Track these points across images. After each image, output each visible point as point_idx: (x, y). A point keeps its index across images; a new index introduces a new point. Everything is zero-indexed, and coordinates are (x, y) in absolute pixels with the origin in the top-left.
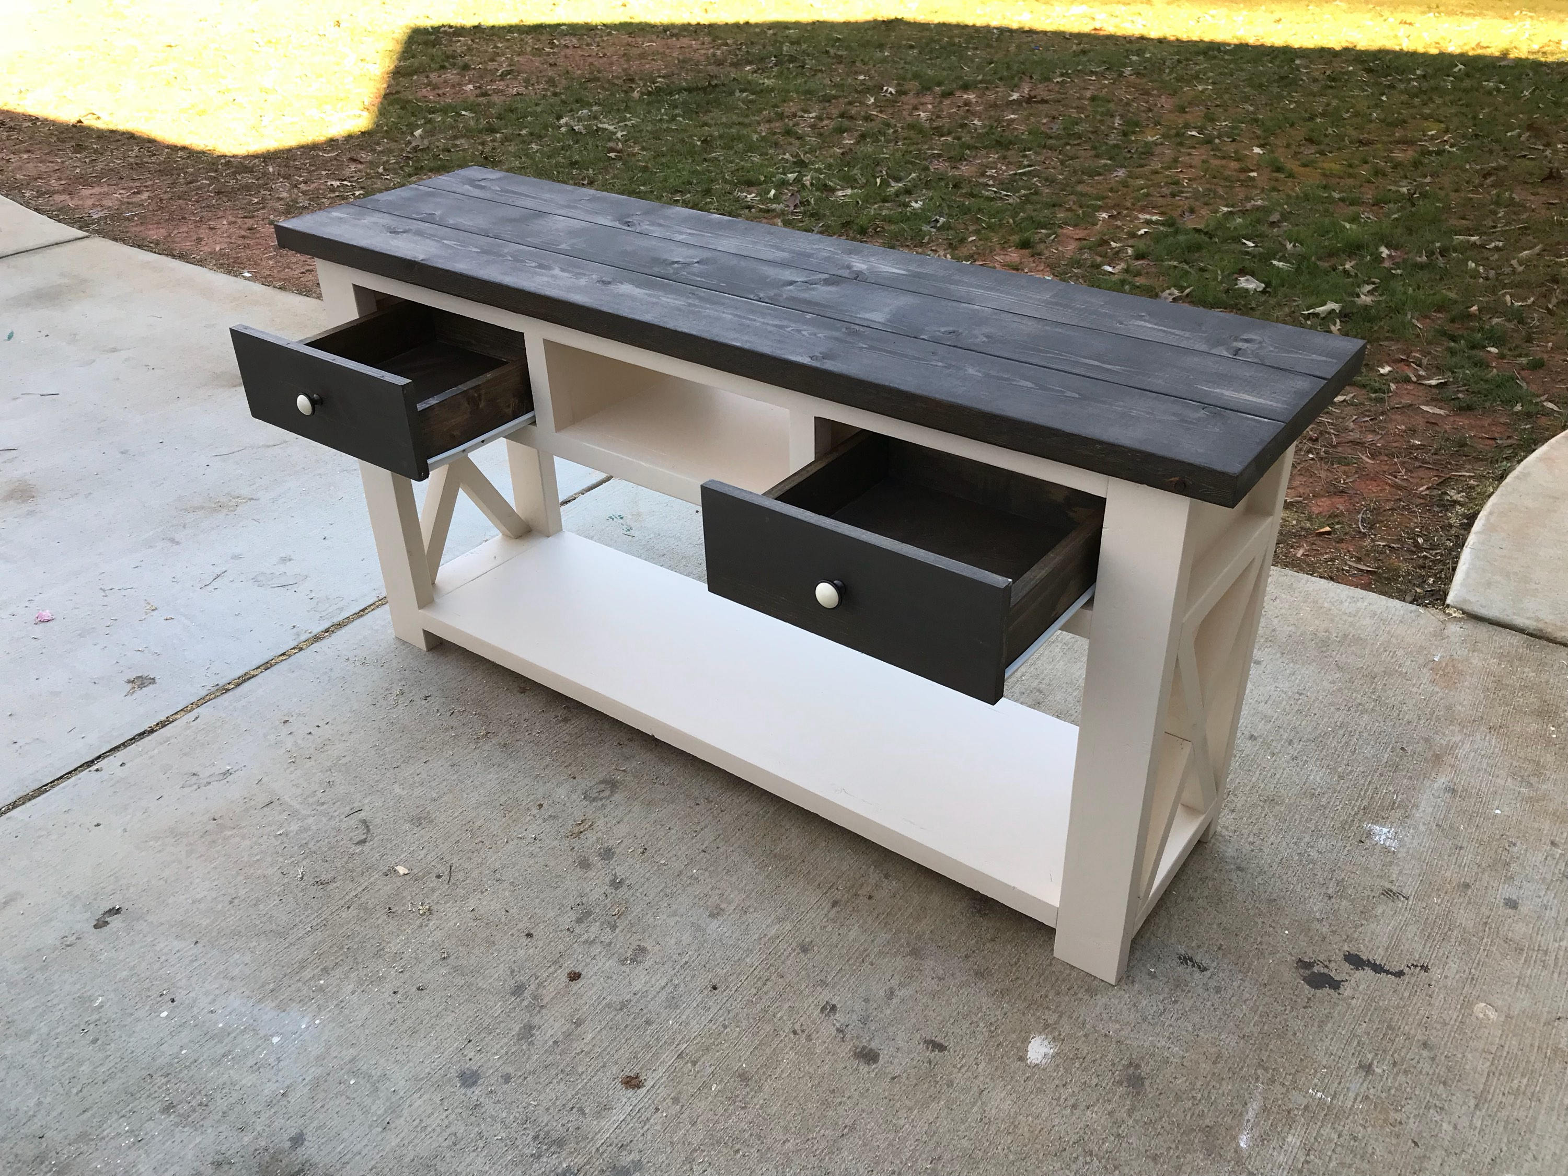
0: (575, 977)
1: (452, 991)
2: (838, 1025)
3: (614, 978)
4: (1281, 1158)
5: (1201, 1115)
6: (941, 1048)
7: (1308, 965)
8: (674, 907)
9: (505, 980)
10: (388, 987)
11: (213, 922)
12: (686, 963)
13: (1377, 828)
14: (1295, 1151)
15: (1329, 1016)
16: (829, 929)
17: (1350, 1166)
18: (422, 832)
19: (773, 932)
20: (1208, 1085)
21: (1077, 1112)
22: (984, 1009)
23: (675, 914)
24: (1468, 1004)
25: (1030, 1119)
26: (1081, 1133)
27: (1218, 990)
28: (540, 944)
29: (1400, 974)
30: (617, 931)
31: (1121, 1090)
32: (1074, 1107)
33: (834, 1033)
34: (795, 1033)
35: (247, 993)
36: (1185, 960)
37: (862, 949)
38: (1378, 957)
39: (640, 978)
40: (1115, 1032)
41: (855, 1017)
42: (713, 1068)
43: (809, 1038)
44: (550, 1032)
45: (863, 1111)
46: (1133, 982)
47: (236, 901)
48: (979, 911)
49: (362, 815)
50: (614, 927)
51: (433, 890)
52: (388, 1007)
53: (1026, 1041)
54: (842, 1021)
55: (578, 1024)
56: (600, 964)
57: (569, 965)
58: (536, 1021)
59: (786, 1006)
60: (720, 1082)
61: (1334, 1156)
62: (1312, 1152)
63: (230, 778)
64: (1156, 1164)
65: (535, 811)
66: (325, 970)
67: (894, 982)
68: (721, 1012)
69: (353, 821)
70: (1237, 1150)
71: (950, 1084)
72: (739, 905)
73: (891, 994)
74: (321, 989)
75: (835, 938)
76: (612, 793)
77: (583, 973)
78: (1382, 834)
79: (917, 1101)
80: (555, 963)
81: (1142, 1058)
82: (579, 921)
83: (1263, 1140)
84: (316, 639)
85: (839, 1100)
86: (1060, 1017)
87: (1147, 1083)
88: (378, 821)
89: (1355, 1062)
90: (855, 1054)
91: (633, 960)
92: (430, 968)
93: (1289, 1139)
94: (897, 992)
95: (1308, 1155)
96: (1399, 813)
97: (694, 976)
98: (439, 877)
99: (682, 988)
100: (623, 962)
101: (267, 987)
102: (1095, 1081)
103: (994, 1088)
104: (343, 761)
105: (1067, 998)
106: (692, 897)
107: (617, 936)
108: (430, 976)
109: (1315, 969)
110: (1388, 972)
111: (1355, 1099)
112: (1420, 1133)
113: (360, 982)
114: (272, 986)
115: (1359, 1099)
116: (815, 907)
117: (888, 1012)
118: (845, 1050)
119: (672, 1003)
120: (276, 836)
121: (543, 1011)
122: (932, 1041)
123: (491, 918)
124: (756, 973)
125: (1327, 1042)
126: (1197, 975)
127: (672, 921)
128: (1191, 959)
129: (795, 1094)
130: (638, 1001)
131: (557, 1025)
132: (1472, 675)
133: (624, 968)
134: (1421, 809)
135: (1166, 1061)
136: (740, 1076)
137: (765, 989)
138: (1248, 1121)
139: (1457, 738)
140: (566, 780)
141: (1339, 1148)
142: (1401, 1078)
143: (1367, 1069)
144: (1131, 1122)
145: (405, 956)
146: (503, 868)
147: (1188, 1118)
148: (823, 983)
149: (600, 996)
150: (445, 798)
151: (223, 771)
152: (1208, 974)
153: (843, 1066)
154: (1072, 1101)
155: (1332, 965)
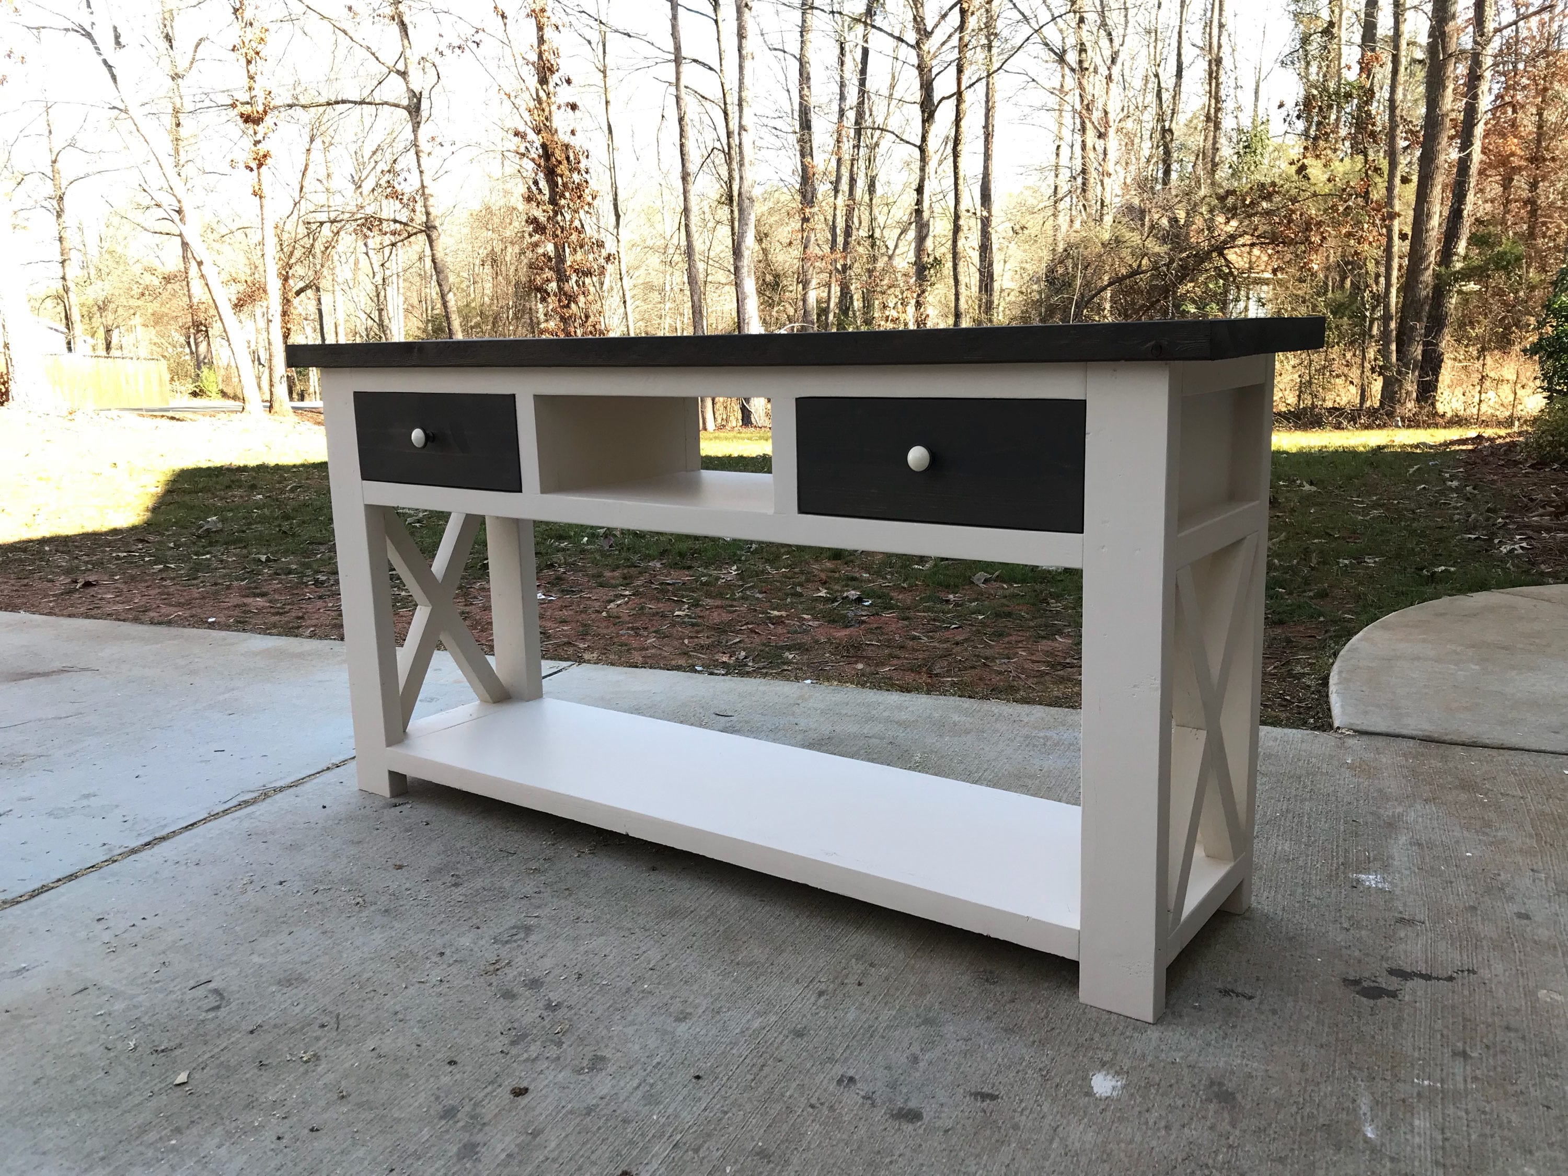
0: (520, 1092)
1: (359, 1126)
2: (862, 1093)
3: (572, 1086)
4: (1417, 1140)
5: (1311, 1116)
6: (993, 1097)
7: (1357, 982)
8: (630, 1018)
9: (430, 1107)
10: (269, 1136)
11: (13, 1103)
12: (659, 1063)
13: (1363, 877)
14: (1428, 1133)
15: (1400, 1019)
16: (822, 1014)
17: (1492, 1136)
18: (295, 991)
19: (756, 1024)
20: (1305, 1091)
21: (1174, 1133)
22: (1027, 1058)
23: (632, 1023)
24: (1530, 994)
25: (1123, 1145)
26: (1187, 1149)
27: (1274, 1012)
28: (469, 1068)
29: (1450, 979)
30: (564, 1046)
31: (1212, 1107)
32: (1167, 1128)
33: (861, 1101)
34: (812, 1106)
35: (66, 1164)
36: (1226, 992)
37: (866, 1026)
38: (1422, 968)
39: (603, 1084)
40: (1182, 1058)
41: (879, 1084)
42: (721, 1152)
43: (831, 1108)
44: (500, 1147)
45: (922, 1165)
46: (1181, 1016)
47: (44, 1081)
48: (987, 980)
49: (212, 986)
50: (560, 1044)
51: (318, 1039)
52: (270, 1154)
53: (1086, 1079)
54: (866, 1089)
55: (535, 1134)
56: (551, 1078)
57: (509, 1083)
58: (479, 1138)
59: (794, 1085)
60: (735, 1163)
61: (1471, 1131)
62: (1446, 1131)
63: (25, 974)
64: (1285, 1165)
65: (435, 959)
66: (178, 1131)
67: (916, 1049)
68: (715, 1100)
69: (200, 992)
70: (1366, 1140)
71: (1016, 1127)
72: (707, 1008)
73: (915, 1060)
74: (174, 1149)
75: (831, 1021)
76: (527, 935)
77: (531, 1088)
78: (1371, 880)
79: (982, 1148)
80: (492, 1083)
81: (1223, 1076)
82: (513, 1043)
83: (1389, 1128)
84: (134, 851)
85: (888, 1160)
86: (1116, 1054)
87: (1239, 1096)
88: (235, 988)
89: (1448, 1052)
90: (892, 1115)
91: (591, 1069)
92: (325, 1110)
93: (1417, 1122)
94: (921, 1057)
95: (1443, 1133)
96: (1378, 864)
97: (672, 1074)
98: (323, 1026)
99: (660, 1085)
100: (579, 1071)
101: (95, 1156)
102: (1180, 1103)
103: (1068, 1124)
104: (182, 943)
105: (1115, 1038)
106: (649, 1008)
107: (565, 1050)
108: (326, 1116)
109: (1365, 984)
110: (1438, 979)
111: (1465, 1081)
112: (1547, 1097)
113: (229, 1134)
114: (102, 1154)
115: (1469, 1080)
116: (799, 999)
117: (918, 1074)
118: (879, 1114)
119: (651, 1099)
120: (96, 1017)
121: (487, 1128)
122: (979, 1093)
123: (400, 1054)
124: (747, 1061)
125: (1410, 1039)
126: (1246, 1002)
127: (630, 1030)
128: (1233, 991)
129: (832, 1161)
130: (607, 1104)
131: (507, 1139)
132: (1386, 769)
133: (581, 1077)
134: (1397, 858)
135: (1250, 1076)
136: (757, 1154)
137: (763, 1073)
138: (1365, 1114)
139: (1399, 810)
140: (469, 931)
141: (1473, 1124)
142: (1501, 1058)
143: (1464, 1055)
144: (1237, 1132)
145: (289, 1103)
146: (406, 1009)
147: (1299, 1120)
148: (831, 1060)
149: (557, 1107)
150: (321, 960)
151: (17, 968)
152: (1256, 1001)
153: (882, 1127)
154: (1163, 1123)
155: (1379, 980)
